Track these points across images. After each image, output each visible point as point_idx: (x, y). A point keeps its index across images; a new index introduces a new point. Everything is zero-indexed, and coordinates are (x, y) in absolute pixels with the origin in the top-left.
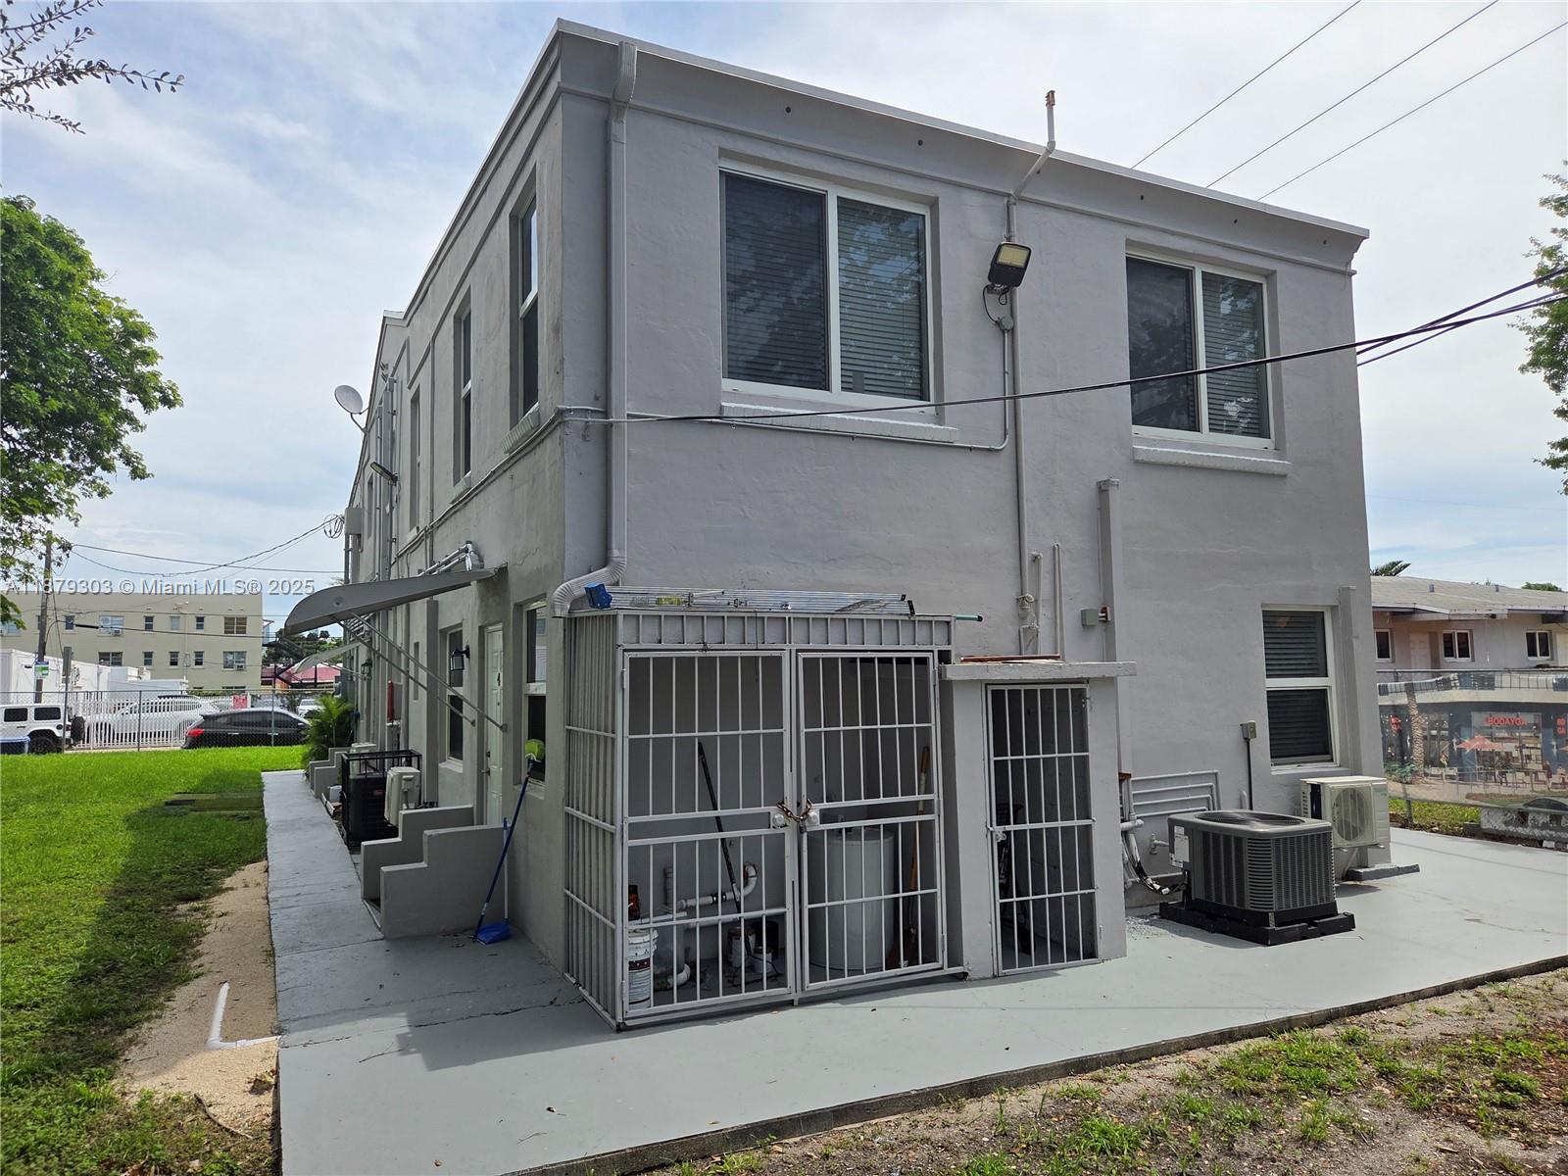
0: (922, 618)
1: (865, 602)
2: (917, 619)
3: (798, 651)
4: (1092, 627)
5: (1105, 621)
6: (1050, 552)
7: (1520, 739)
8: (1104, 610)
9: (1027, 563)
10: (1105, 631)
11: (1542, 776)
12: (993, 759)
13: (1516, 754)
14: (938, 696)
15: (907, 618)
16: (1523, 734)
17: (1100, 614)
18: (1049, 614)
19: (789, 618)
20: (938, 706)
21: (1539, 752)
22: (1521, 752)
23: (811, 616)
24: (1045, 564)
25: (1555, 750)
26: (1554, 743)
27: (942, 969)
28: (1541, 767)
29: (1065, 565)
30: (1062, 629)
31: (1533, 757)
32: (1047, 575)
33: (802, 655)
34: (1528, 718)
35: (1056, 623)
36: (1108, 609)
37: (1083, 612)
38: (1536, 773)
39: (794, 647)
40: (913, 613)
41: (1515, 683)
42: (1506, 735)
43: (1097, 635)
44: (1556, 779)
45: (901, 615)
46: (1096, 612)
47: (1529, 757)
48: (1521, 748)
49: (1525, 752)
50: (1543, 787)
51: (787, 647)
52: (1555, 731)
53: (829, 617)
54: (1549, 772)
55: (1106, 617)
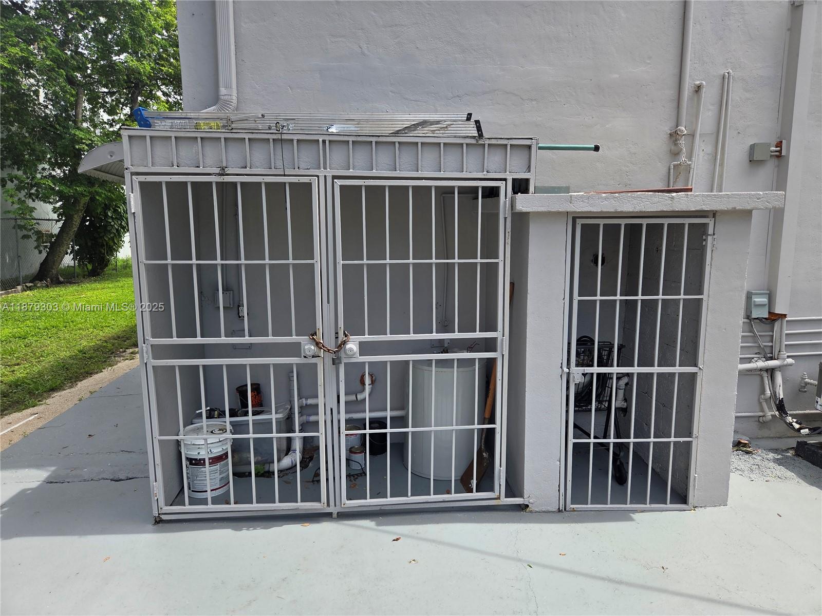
0: (493, 142)
1: (424, 123)
2: (487, 142)
3: (334, 177)
4: (761, 162)
5: (779, 156)
6: (718, 81)
8: (779, 145)
9: (686, 95)
10: (778, 166)
12: (576, 298)
14: (509, 229)
15: (473, 141)
17: (773, 149)
18: (709, 149)
19: (324, 141)
20: (509, 241)
23: (351, 139)
24: (709, 95)
27: (498, 498)
29: (736, 94)
30: (722, 165)
32: (711, 107)
33: (339, 182)
35: (717, 158)
36: (784, 142)
37: (752, 147)
39: (330, 173)
40: (481, 135)
43: (767, 172)
45: (467, 137)
46: (769, 145)
51: (321, 173)
53: (374, 139)
55: (780, 151)
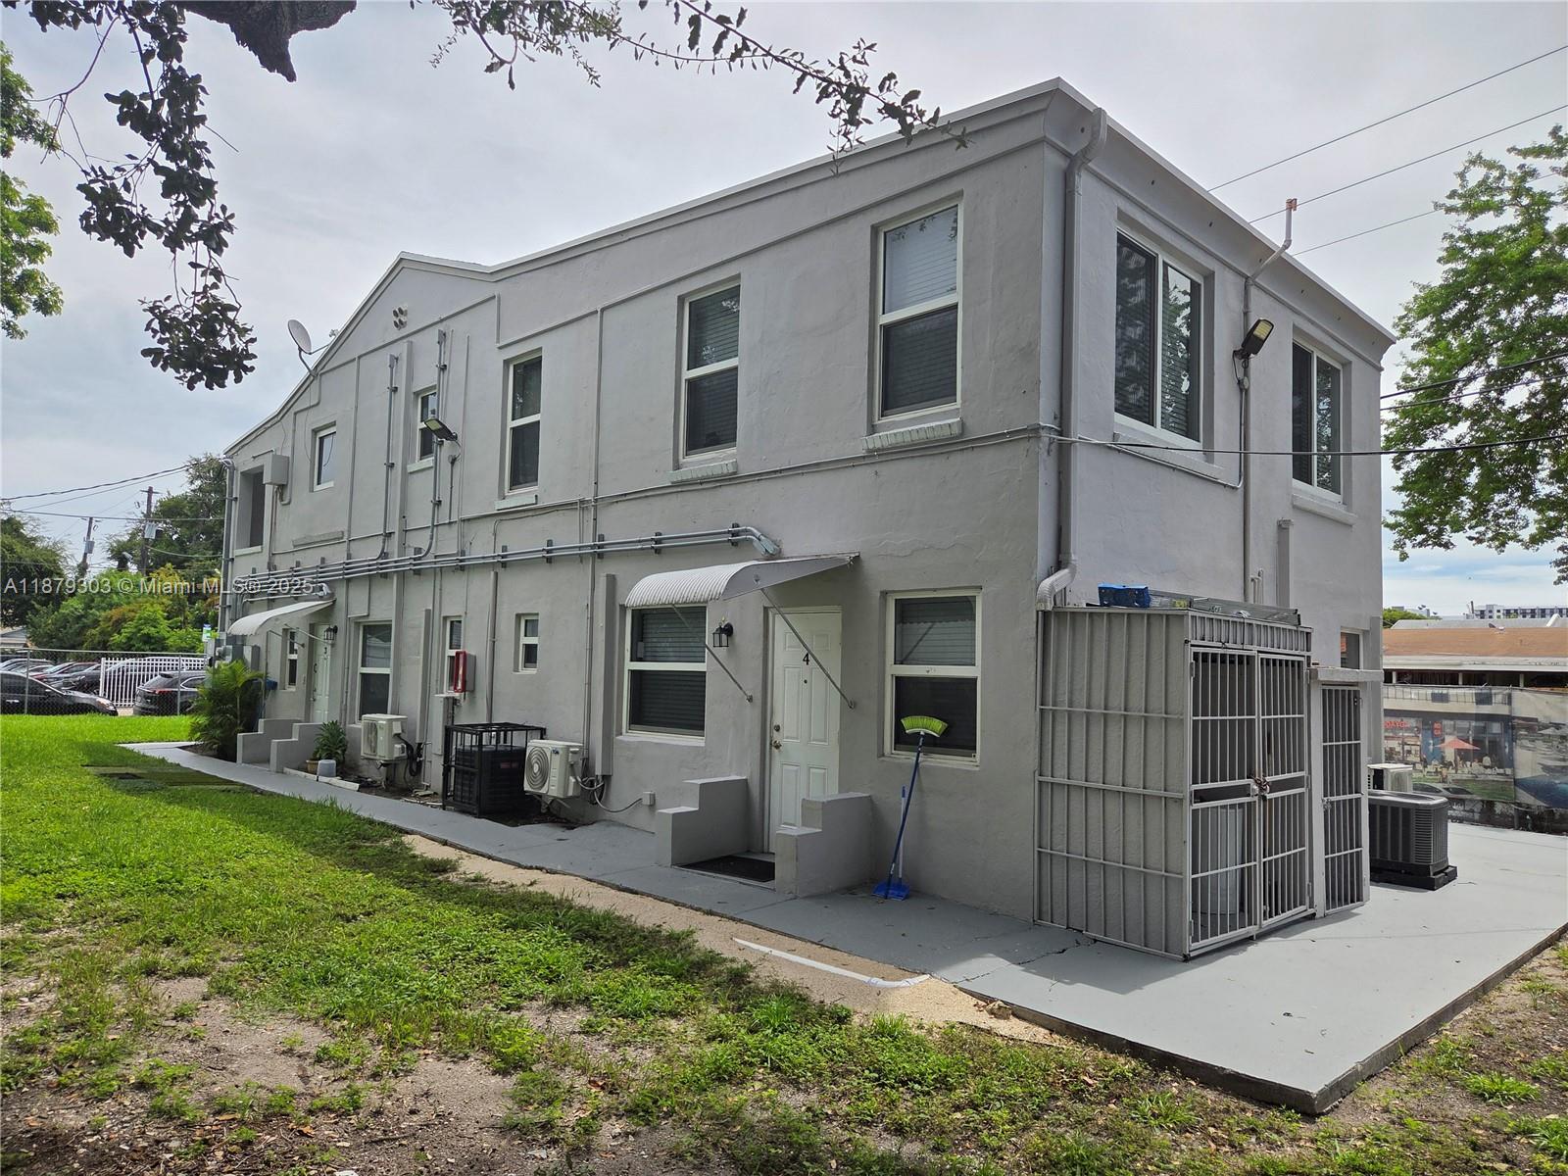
7: (1403, 737)
11: (1419, 767)
13: (1398, 749)
16: (1406, 734)
21: (1418, 748)
22: (1403, 748)
25: (1431, 747)
26: (1431, 742)
27: (1306, 911)
28: (1418, 760)
31: (1413, 752)
34: (1412, 722)
38: (1414, 764)
41: (1399, 694)
42: (1391, 735)
44: (1430, 768)
47: (1409, 752)
48: (1404, 744)
49: (1407, 748)
50: (1421, 775)
52: (1432, 732)
54: (1425, 763)
